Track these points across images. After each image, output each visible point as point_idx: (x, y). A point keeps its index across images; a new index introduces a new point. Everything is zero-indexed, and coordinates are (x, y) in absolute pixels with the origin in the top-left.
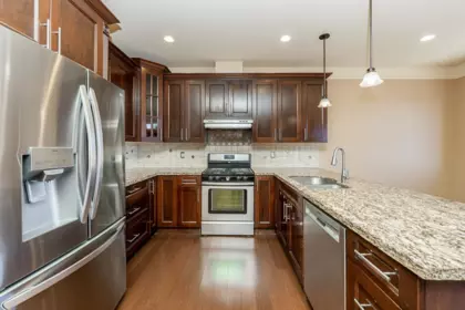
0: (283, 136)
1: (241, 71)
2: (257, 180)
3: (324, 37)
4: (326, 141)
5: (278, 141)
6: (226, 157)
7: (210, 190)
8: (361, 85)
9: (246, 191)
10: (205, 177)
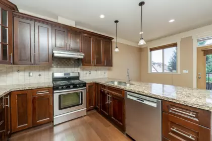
0: (96, 63)
1: (74, 26)
2: (87, 86)
3: (116, 22)
4: (112, 66)
5: (95, 66)
6: (65, 75)
7: (60, 96)
8: (139, 44)
9: (82, 92)
10: (55, 88)
